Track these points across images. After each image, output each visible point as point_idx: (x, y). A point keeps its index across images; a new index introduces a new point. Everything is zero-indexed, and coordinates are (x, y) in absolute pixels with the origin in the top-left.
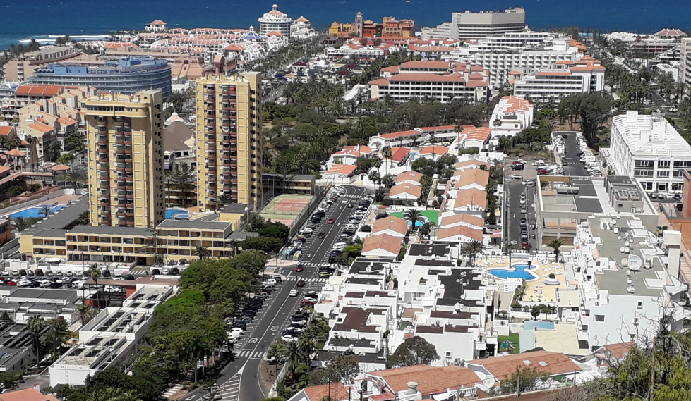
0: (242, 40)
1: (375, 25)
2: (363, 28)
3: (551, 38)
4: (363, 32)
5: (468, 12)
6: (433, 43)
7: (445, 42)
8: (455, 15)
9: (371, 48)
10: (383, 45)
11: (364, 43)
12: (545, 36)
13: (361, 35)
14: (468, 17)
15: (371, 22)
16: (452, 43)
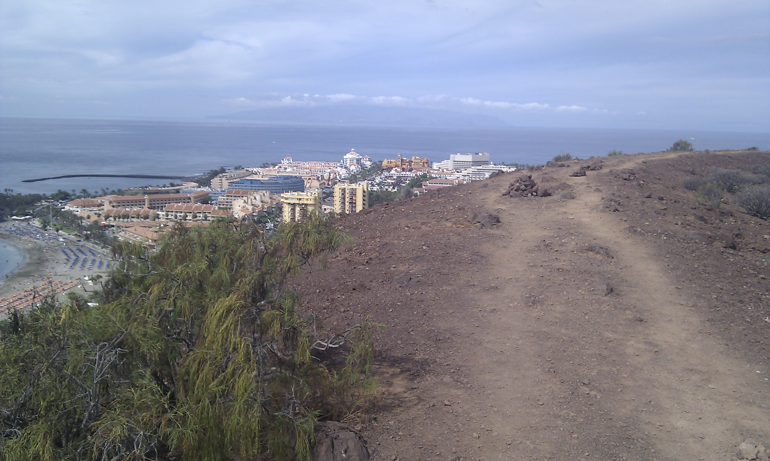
0: (336, 168)
1: (408, 160)
2: (402, 162)
3: (507, 169)
4: (402, 164)
5: (459, 154)
6: (441, 170)
7: (447, 170)
8: (452, 156)
9: (407, 173)
10: (414, 171)
11: (404, 170)
12: (503, 168)
13: (400, 166)
14: (459, 157)
15: (406, 159)
16: (451, 170)
